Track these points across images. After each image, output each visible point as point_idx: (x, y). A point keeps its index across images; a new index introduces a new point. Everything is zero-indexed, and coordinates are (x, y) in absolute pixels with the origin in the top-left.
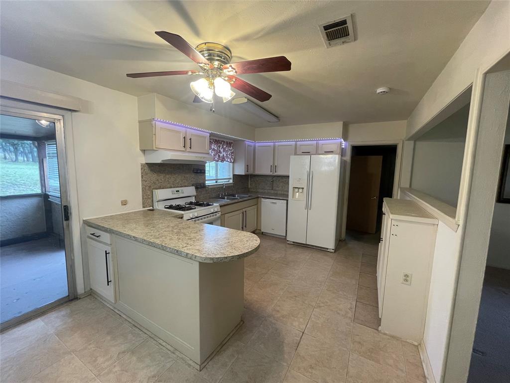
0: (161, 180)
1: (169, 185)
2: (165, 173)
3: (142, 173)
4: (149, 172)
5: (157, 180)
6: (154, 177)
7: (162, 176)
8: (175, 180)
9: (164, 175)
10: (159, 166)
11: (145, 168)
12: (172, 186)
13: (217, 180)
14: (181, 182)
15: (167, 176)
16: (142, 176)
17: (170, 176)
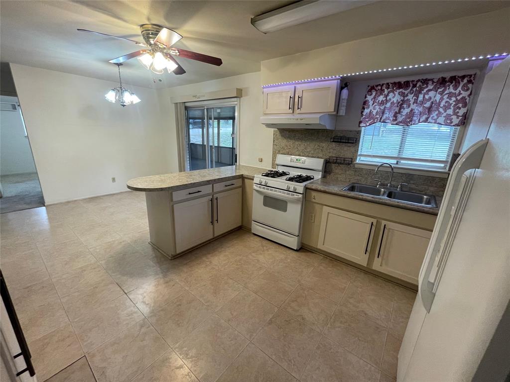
0: (290, 146)
1: (297, 153)
2: (294, 139)
3: (274, 138)
4: (280, 137)
5: (286, 146)
6: (284, 142)
7: (291, 142)
8: (305, 148)
9: (294, 141)
10: (289, 132)
11: (277, 134)
12: (301, 154)
13: (399, 158)
14: (312, 152)
15: (297, 143)
16: (274, 142)
17: (300, 143)
